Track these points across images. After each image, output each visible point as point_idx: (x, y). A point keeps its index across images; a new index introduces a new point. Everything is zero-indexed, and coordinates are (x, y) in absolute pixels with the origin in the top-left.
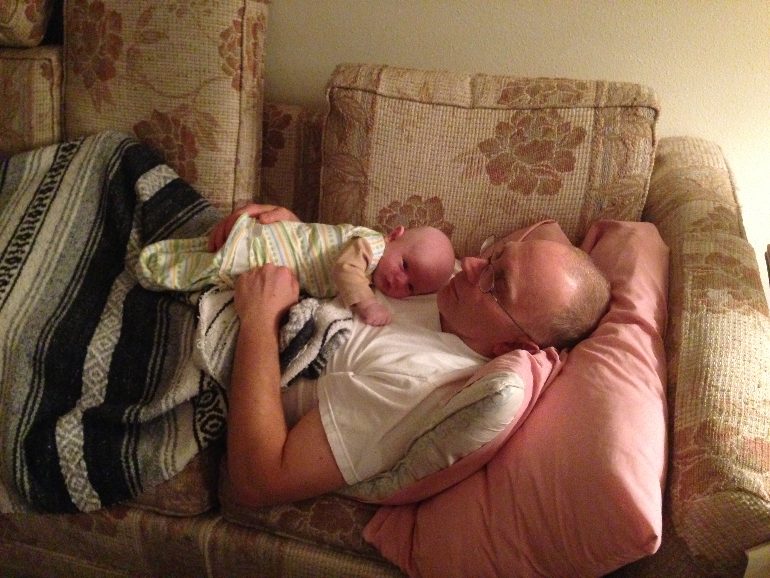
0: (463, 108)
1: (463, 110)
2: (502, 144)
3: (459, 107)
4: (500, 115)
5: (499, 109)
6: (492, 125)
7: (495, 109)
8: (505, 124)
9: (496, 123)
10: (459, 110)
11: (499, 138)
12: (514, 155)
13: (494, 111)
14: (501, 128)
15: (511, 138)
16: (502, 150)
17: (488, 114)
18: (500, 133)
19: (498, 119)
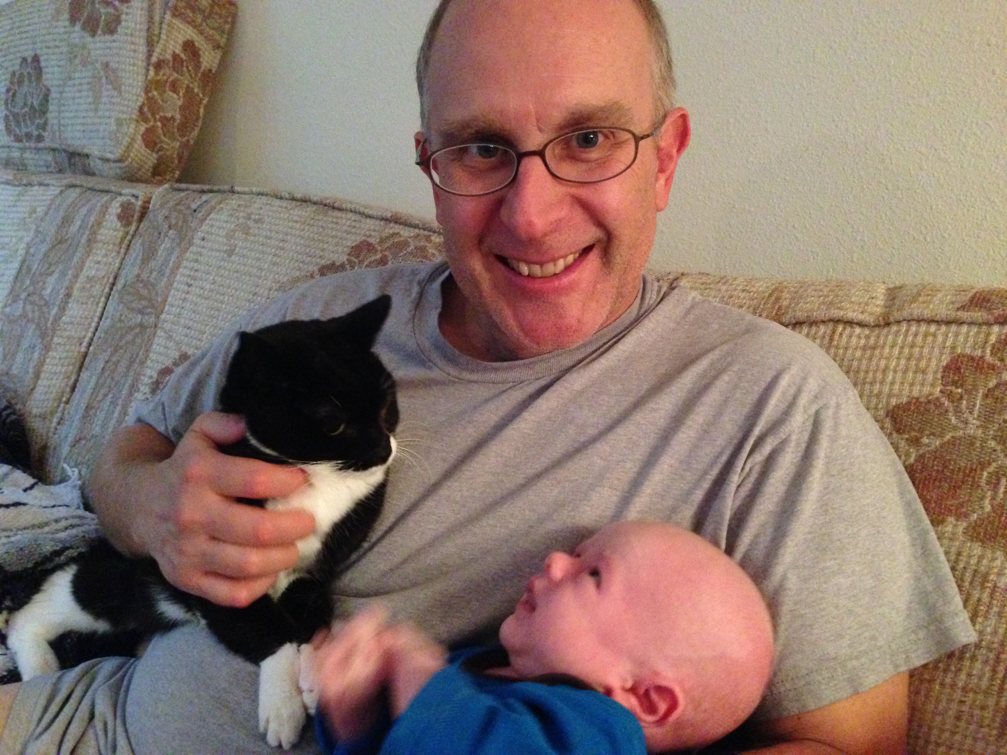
0: (861, 324)
1: (858, 330)
2: (958, 412)
3: (850, 323)
4: (961, 338)
5: (960, 323)
6: (934, 363)
7: (948, 323)
8: (973, 359)
9: (946, 359)
10: (848, 330)
11: (950, 395)
12: (993, 444)
13: (944, 328)
14: (959, 369)
15: (986, 396)
16: (955, 428)
17: (925, 336)
18: (955, 383)
19: (954, 348)
